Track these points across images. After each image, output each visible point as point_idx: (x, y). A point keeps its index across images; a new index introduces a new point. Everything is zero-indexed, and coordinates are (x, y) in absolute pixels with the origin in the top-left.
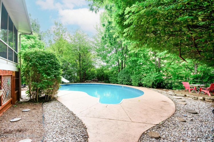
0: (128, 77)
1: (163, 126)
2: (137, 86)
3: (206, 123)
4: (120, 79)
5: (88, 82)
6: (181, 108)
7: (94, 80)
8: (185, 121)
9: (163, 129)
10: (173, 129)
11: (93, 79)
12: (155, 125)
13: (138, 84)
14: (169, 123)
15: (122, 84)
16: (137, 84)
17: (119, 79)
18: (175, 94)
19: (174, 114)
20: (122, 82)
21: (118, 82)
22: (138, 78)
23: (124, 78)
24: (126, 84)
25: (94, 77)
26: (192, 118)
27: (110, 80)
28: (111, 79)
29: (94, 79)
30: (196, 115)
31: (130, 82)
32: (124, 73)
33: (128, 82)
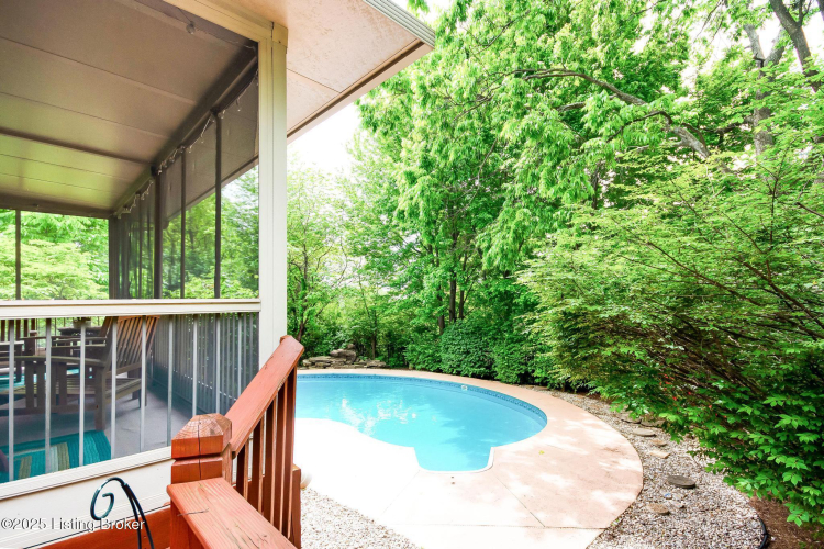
0: (481, 349)
1: (622, 532)
2: (516, 383)
3: (714, 513)
4: (452, 356)
5: (319, 367)
6: (657, 471)
7: (339, 356)
8: (668, 514)
9: (622, 540)
10: (644, 538)
11: (335, 352)
12: (602, 531)
13: (519, 375)
14: (634, 522)
15: (458, 374)
16: (514, 376)
17: (444, 356)
18: (638, 420)
19: (640, 493)
20: (459, 366)
21: (442, 366)
22: (517, 355)
23: (468, 353)
24: (474, 376)
25: (340, 343)
26: (682, 503)
27: (408, 355)
28: (412, 351)
29: (340, 350)
30: (692, 491)
31: (489, 367)
32: (467, 334)
33: (479, 367)
